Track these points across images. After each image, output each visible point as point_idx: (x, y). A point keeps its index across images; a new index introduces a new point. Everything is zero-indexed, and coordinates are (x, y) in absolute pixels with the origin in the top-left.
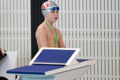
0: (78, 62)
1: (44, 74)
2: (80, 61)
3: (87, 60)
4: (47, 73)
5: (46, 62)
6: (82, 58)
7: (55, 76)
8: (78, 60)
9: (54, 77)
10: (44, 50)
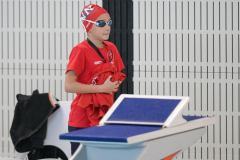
0: (185, 121)
1: (125, 141)
2: (189, 118)
3: (201, 117)
4: (132, 140)
5: (130, 120)
6: (192, 114)
7: (145, 144)
8: (185, 117)
9: (143, 147)
10: (125, 99)
